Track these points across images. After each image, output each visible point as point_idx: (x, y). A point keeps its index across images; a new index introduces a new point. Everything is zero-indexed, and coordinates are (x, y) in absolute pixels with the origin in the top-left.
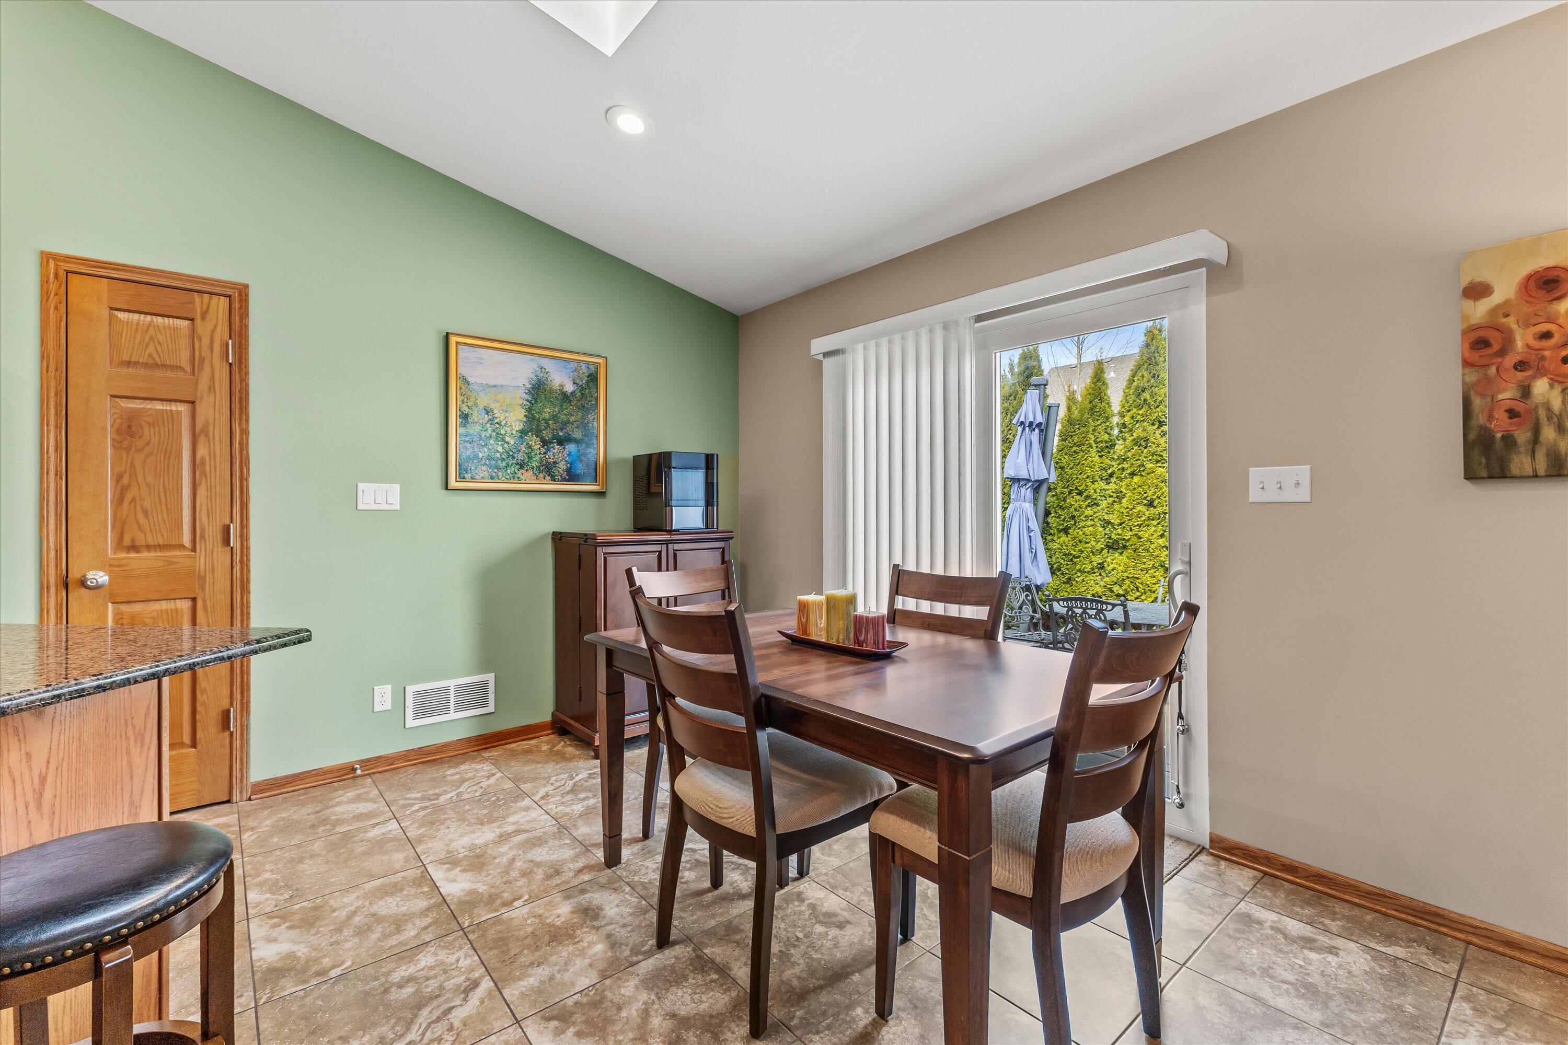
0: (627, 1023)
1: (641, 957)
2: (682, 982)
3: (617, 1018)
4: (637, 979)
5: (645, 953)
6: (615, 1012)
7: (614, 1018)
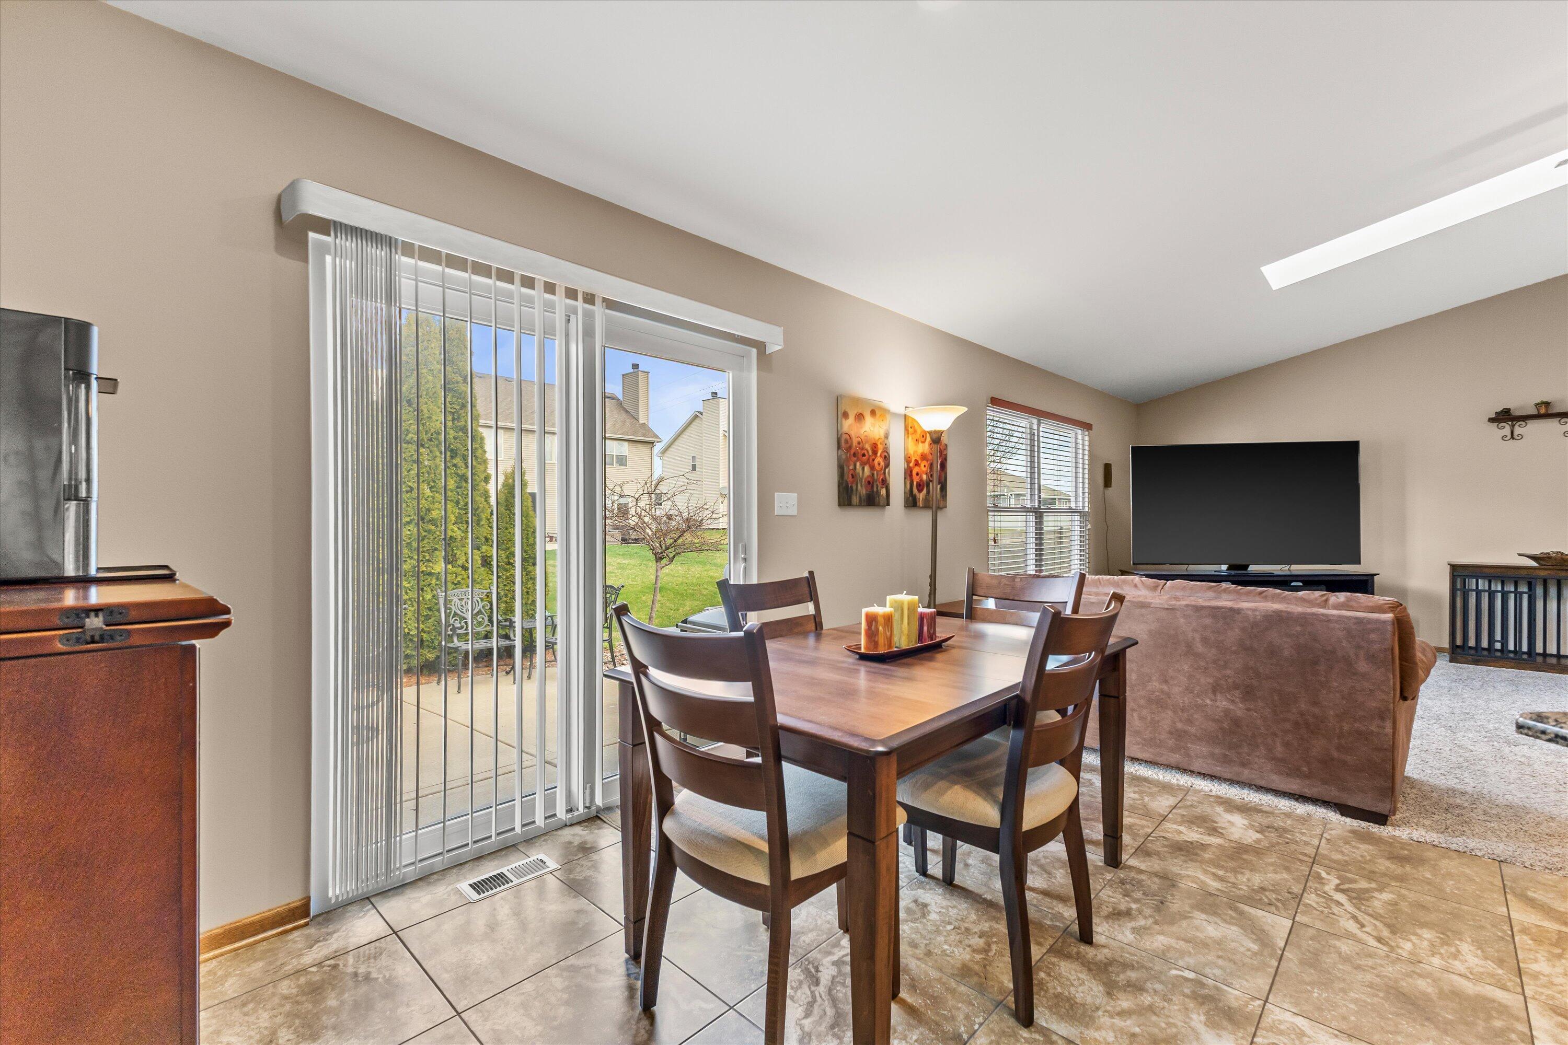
0: (1144, 1024)
1: (1055, 1038)
2: (1066, 996)
3: (1145, 1034)
4: (1087, 1032)
5: (1045, 1035)
6: (1140, 1037)
7: (1147, 1036)
